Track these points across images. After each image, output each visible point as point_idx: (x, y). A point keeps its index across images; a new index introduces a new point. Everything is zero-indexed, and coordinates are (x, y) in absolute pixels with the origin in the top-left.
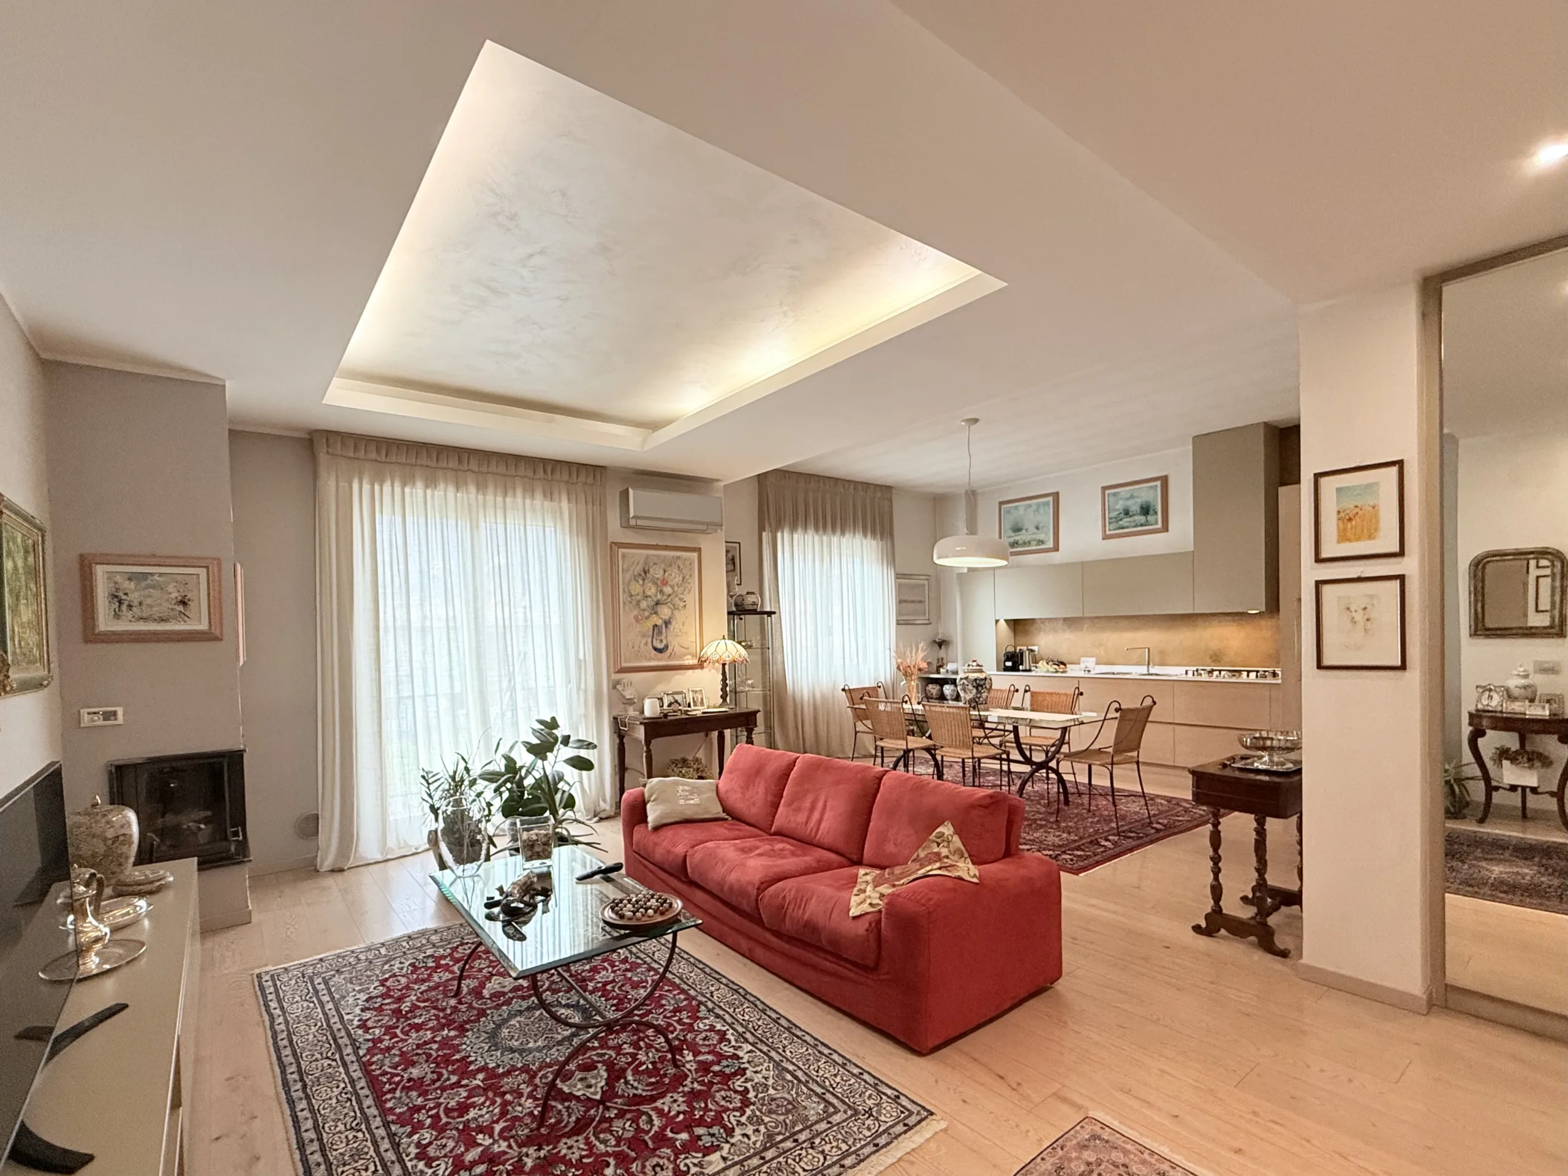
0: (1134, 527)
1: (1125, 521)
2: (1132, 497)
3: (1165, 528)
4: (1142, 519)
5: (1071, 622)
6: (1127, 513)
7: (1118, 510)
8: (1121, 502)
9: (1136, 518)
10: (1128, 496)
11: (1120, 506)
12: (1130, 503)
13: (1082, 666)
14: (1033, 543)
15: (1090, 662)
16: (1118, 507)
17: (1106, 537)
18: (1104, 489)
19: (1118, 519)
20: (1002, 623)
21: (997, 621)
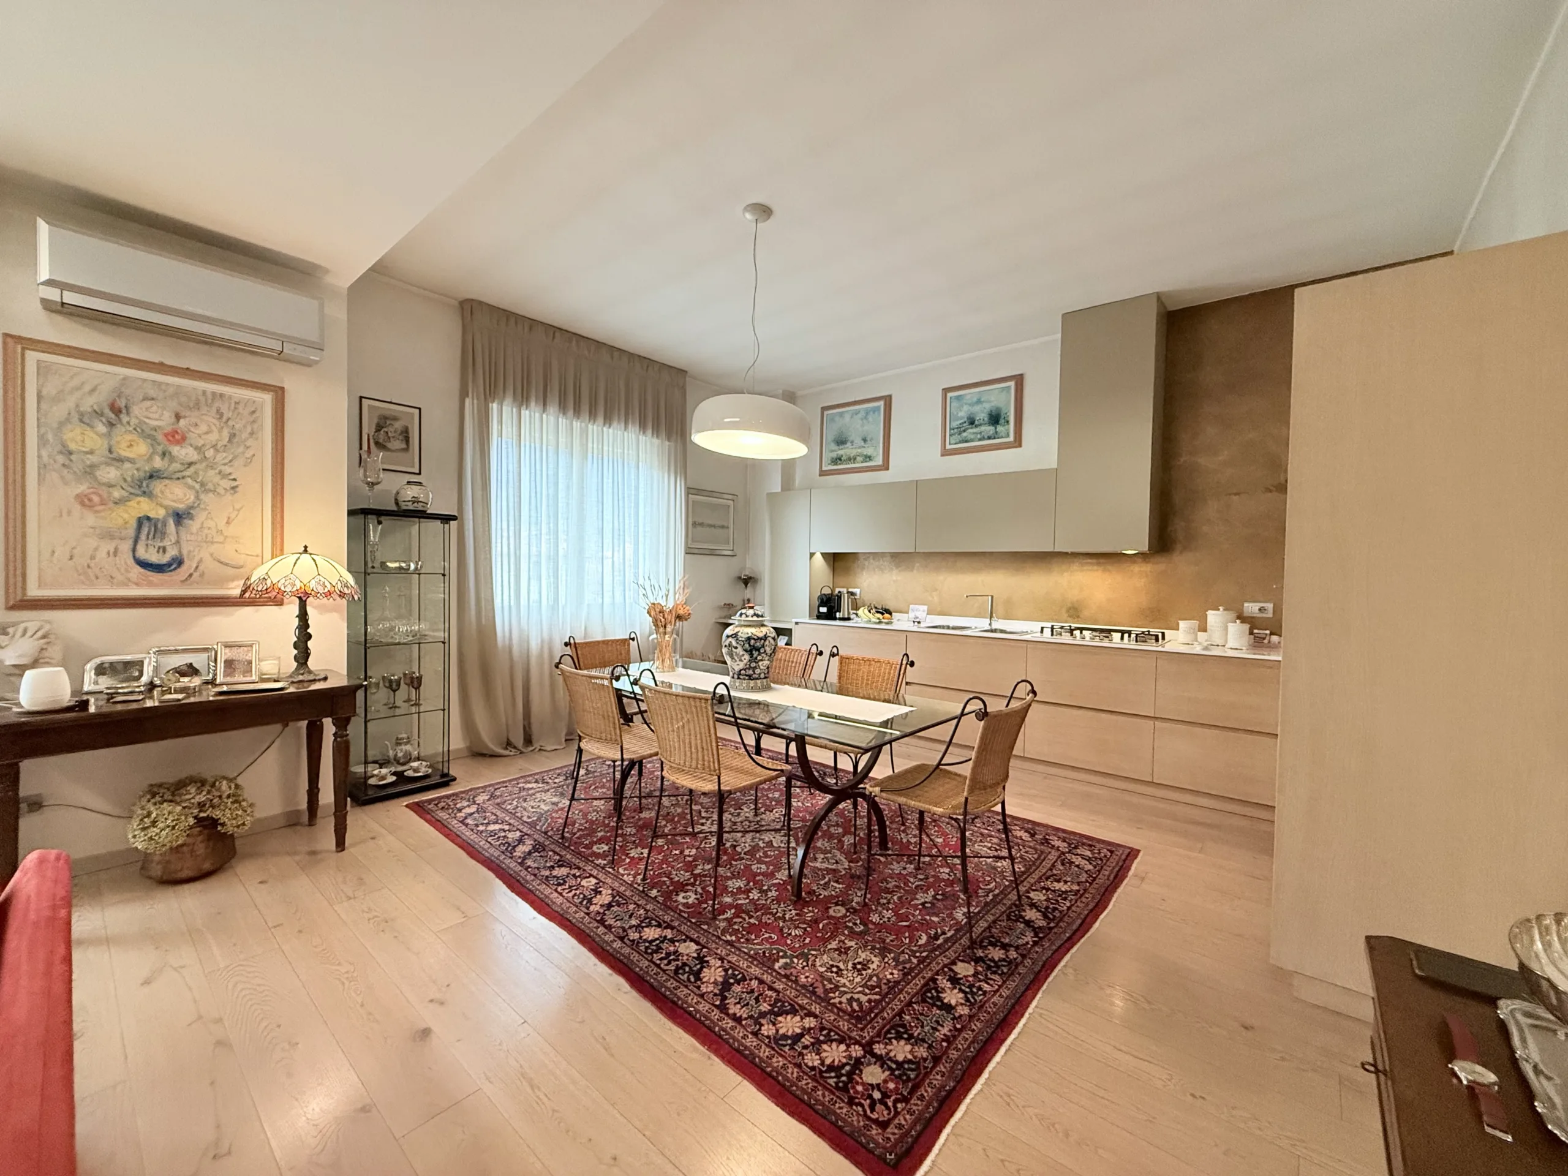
0: (980, 440)
1: (970, 432)
2: (979, 402)
3: (1018, 442)
4: (990, 430)
5: (900, 559)
6: (972, 422)
7: (962, 418)
8: (966, 408)
9: (983, 428)
10: (975, 399)
11: (963, 414)
12: (977, 408)
13: (912, 615)
14: (859, 459)
15: (920, 611)
16: (961, 414)
17: (945, 453)
18: (946, 391)
19: (960, 430)
20: (818, 557)
21: (812, 555)
